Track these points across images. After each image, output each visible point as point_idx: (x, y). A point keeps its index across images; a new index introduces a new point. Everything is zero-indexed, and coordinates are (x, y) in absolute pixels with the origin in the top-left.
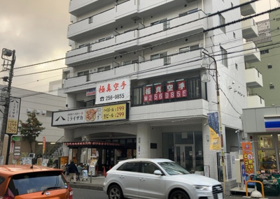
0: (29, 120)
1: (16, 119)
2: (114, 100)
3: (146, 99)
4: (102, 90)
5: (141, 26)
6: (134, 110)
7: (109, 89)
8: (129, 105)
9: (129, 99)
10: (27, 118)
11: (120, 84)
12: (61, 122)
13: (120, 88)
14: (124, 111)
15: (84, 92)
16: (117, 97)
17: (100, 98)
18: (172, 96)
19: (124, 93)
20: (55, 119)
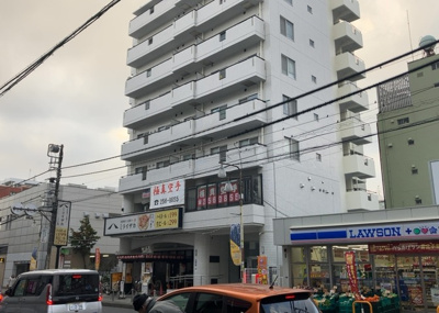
0: (82, 228)
1: (65, 227)
2: (168, 204)
3: (200, 203)
4: (157, 192)
5: (198, 113)
6: (188, 216)
7: (163, 191)
8: (181, 211)
9: (183, 202)
10: (80, 225)
11: (175, 185)
12: (113, 231)
13: (174, 189)
14: (177, 218)
15: (140, 193)
16: (171, 200)
17: (155, 201)
18: (226, 200)
19: (179, 195)
20: (107, 227)
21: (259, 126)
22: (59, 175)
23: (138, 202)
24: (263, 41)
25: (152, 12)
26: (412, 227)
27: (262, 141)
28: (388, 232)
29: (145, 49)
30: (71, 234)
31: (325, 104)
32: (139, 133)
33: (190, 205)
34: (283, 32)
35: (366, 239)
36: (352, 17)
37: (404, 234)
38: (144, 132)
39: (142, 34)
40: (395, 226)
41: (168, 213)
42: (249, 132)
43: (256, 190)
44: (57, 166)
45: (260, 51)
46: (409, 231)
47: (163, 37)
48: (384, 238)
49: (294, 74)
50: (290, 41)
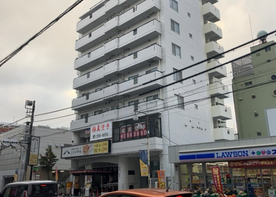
0: (47, 154)
1: (36, 153)
2: (102, 138)
3: (122, 137)
4: (94, 130)
5: (120, 80)
6: (114, 145)
7: (99, 129)
8: (110, 142)
9: (111, 137)
10: (46, 151)
11: (106, 125)
12: (67, 155)
13: (105, 128)
14: (107, 146)
15: (84, 131)
16: (103, 135)
17: (93, 135)
18: (138, 135)
19: (108, 132)
20: (63, 153)
21: (159, 88)
22: (32, 120)
23: (82, 136)
24: (161, 35)
25: (91, 17)
26: (255, 150)
27: (160, 97)
28: (240, 154)
29: (87, 40)
30: (40, 158)
31: (200, 74)
32: (83, 93)
33: (116, 138)
34: (173, 29)
35: (227, 158)
36: (215, 19)
37: (250, 155)
38: (86, 92)
39: (84, 31)
40: (245, 150)
41: (101, 143)
42: (152, 91)
43: (157, 128)
44: (31, 114)
45: (159, 41)
46: (253, 153)
47: (98, 33)
48: (238, 158)
49: (180, 55)
50: (177, 35)
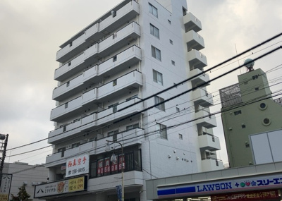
0: (20, 193)
1: (7, 193)
2: (78, 173)
3: (99, 172)
4: (70, 165)
5: (99, 109)
6: (91, 182)
7: (75, 164)
8: (86, 178)
9: (88, 172)
10: (19, 191)
11: (82, 159)
12: (41, 194)
13: (82, 162)
14: (83, 183)
15: (60, 166)
16: (80, 170)
17: (69, 171)
18: (116, 169)
19: (85, 167)
20: (36, 192)
22: (4, 155)
23: (58, 172)
24: (141, 61)
25: (71, 45)
26: (239, 182)
28: (223, 186)
29: (66, 68)
30: (11, 198)
32: (61, 124)
33: (93, 173)
34: (154, 55)
35: (208, 192)
37: (234, 187)
38: (65, 123)
39: (64, 60)
40: (228, 182)
41: (77, 179)
42: (133, 120)
43: (137, 161)
44: (3, 149)
45: (139, 67)
46: (237, 185)
47: (78, 61)
48: (221, 191)
49: (162, 82)
50: (159, 61)
